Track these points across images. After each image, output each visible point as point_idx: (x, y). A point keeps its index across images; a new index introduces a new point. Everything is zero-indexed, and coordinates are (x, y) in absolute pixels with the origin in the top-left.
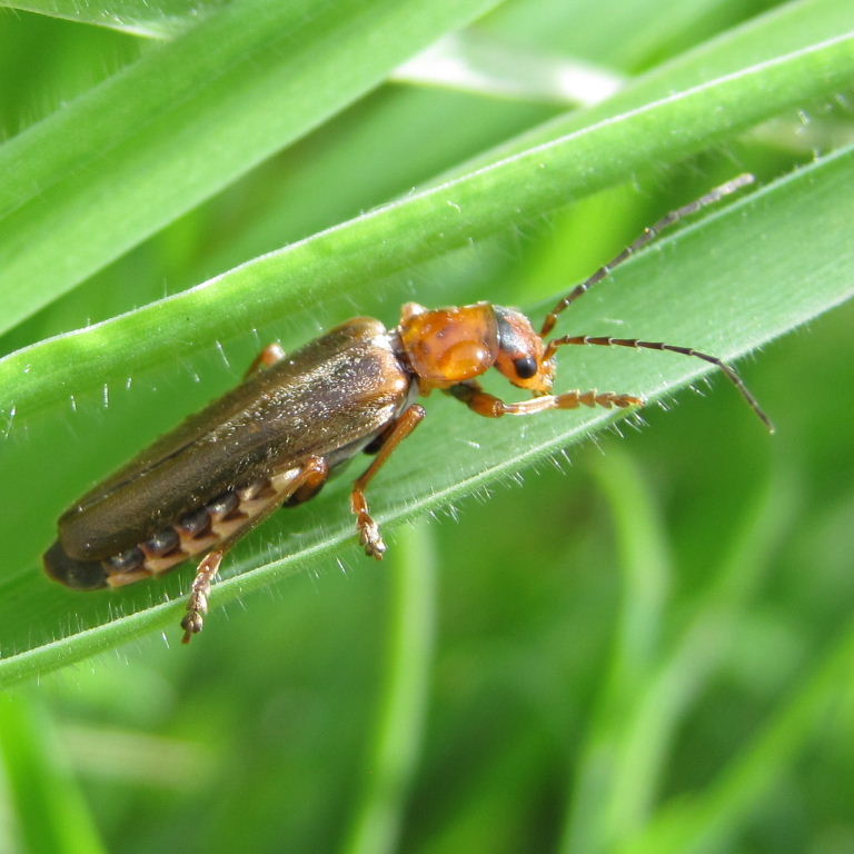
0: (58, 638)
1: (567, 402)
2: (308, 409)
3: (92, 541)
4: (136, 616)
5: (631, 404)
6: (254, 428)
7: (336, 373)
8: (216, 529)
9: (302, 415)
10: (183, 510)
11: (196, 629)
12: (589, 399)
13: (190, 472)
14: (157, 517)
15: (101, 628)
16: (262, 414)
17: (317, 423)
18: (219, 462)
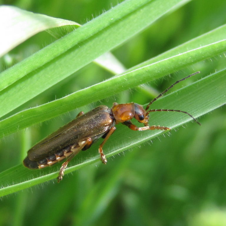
0: (28, 180)
1: (152, 128)
2: (88, 126)
3: (35, 156)
4: (46, 176)
5: (167, 129)
6: (75, 130)
7: (95, 118)
8: (65, 155)
9: (87, 127)
10: (58, 150)
11: (61, 179)
12: (158, 128)
13: (60, 141)
14: (51, 151)
15: (38, 178)
16: (77, 127)
17: (90, 130)
18: (67, 138)
